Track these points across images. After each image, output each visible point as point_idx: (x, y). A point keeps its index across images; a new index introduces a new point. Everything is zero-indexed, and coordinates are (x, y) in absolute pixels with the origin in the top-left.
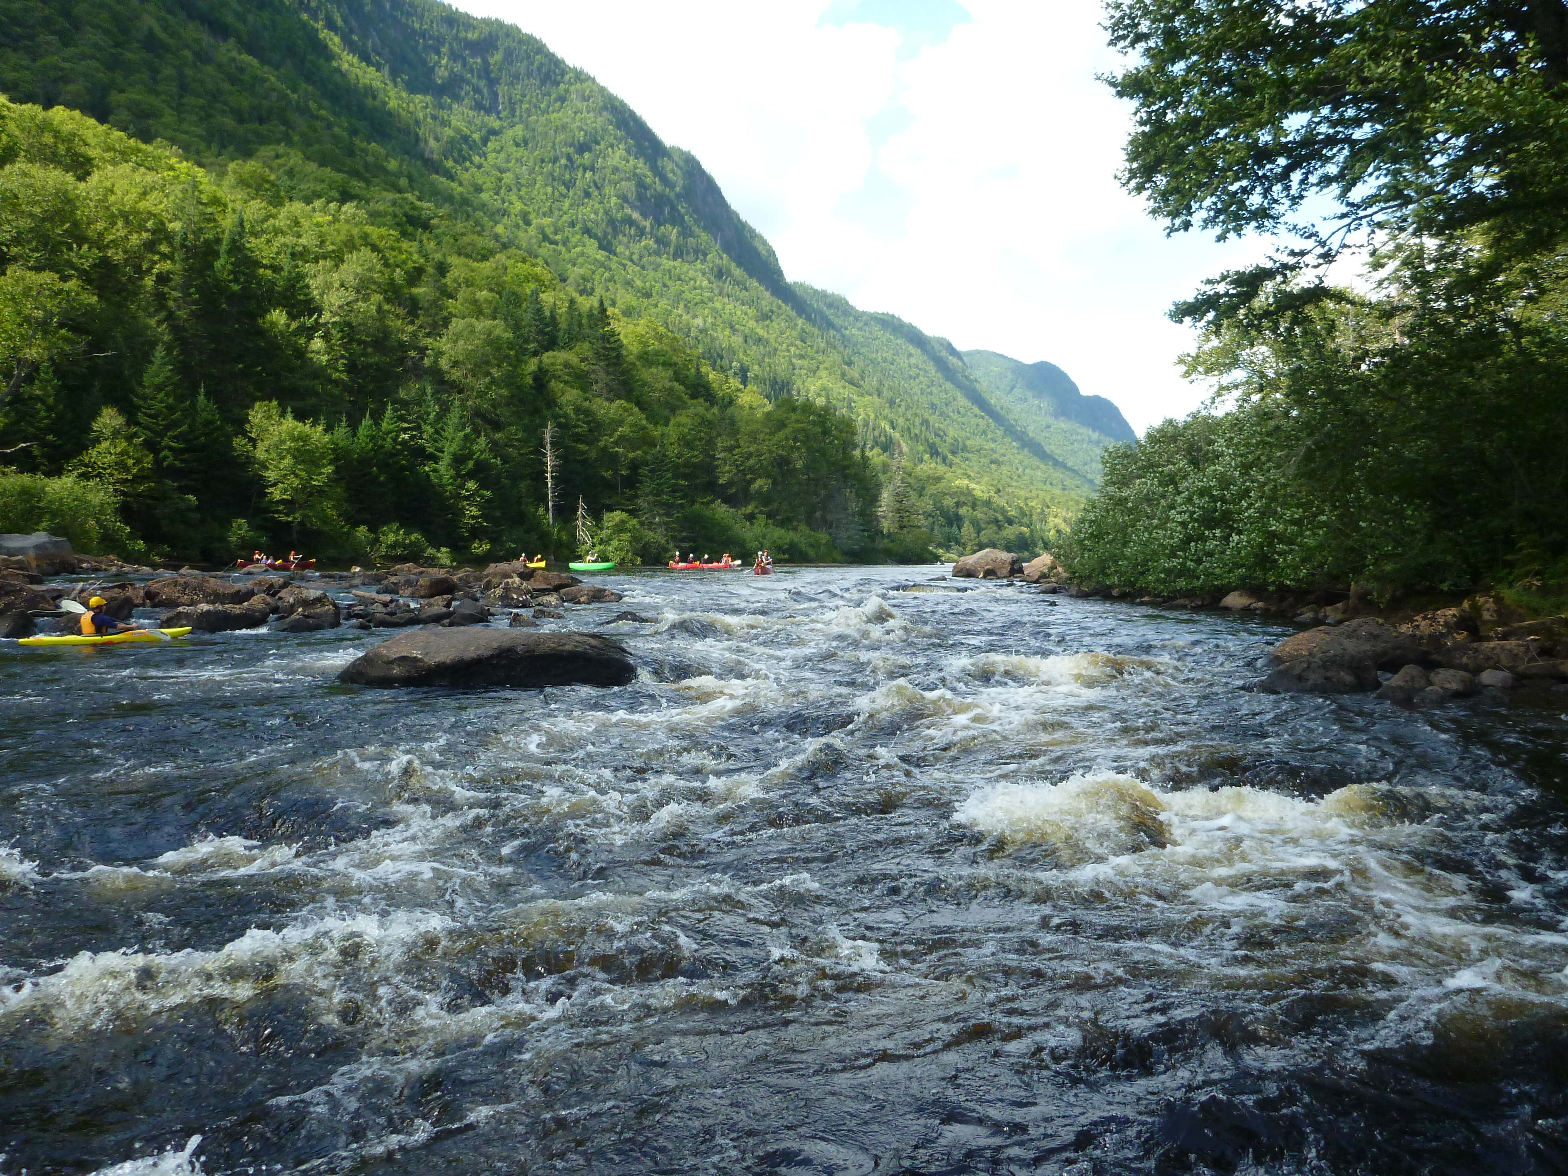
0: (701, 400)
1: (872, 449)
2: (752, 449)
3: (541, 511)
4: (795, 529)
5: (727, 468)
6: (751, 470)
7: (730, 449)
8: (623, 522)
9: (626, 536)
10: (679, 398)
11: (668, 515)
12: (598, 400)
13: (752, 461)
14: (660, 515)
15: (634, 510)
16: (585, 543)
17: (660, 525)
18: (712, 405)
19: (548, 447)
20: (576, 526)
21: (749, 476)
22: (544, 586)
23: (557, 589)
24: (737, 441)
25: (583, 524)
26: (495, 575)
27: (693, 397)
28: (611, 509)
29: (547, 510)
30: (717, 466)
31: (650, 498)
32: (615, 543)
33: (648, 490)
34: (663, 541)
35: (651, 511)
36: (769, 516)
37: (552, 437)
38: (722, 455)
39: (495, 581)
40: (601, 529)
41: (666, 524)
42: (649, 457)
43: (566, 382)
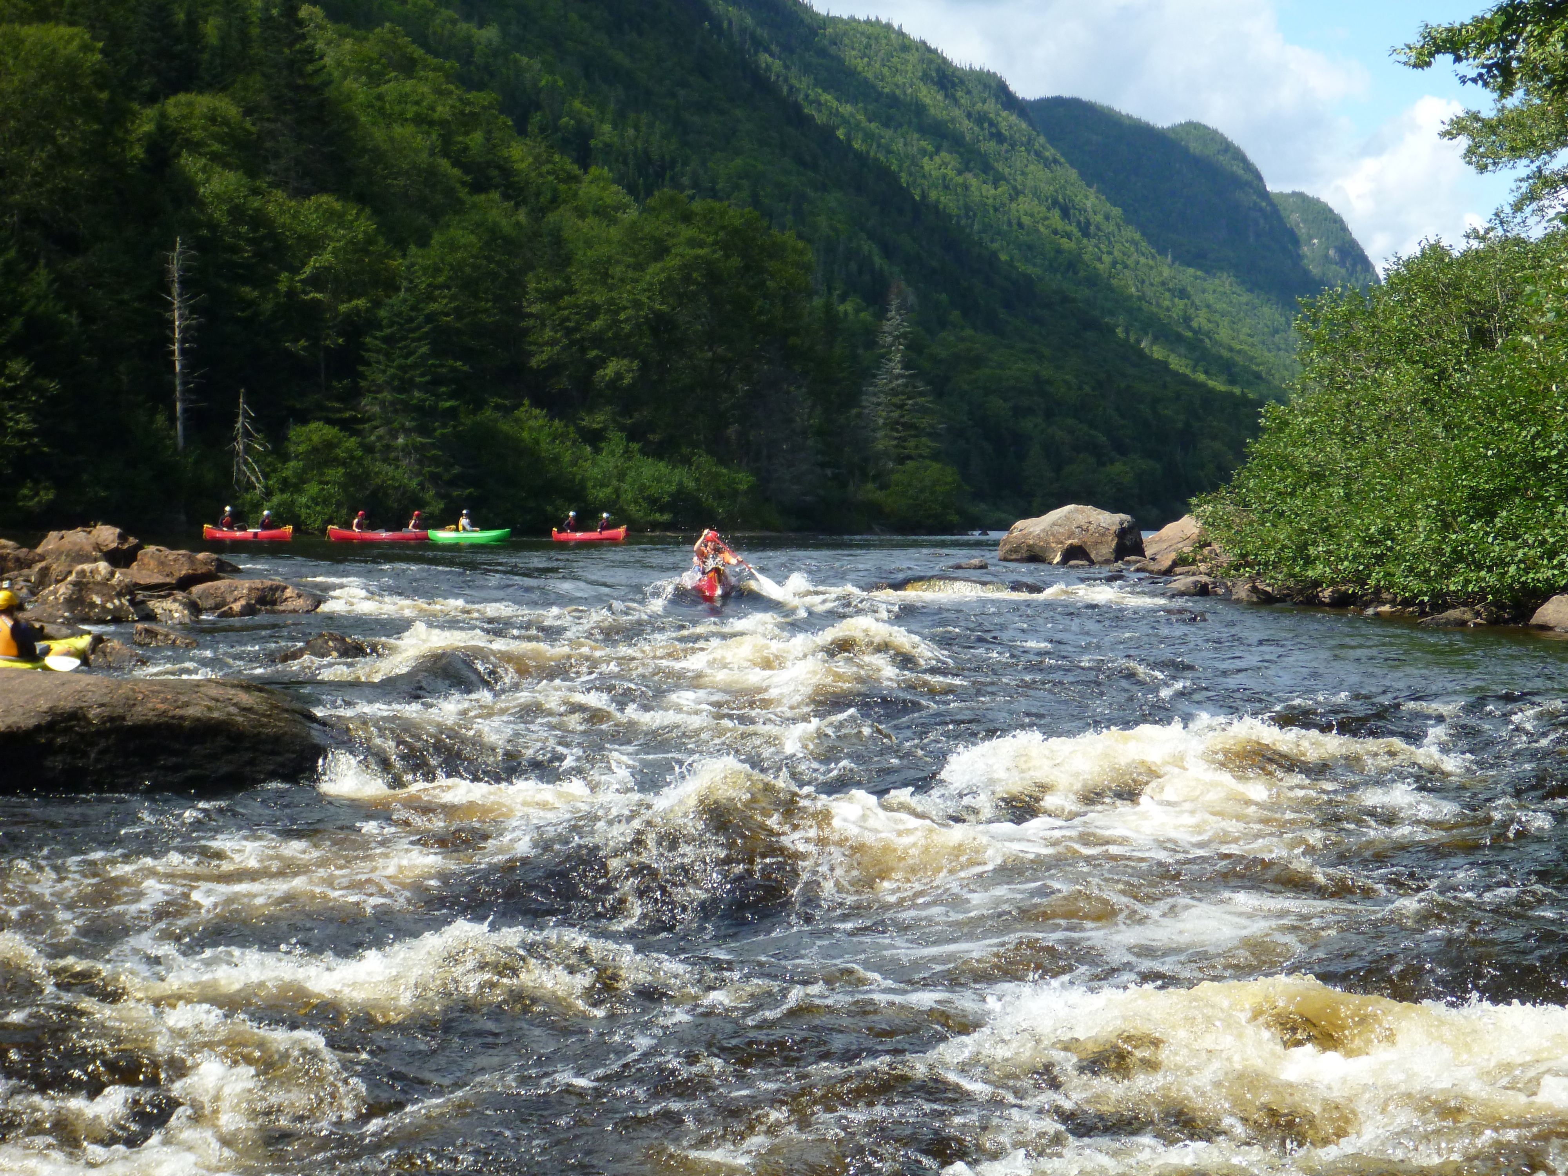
0: (495, 195)
1: (843, 299)
2: (598, 299)
3: (161, 419)
4: (686, 461)
5: (548, 334)
6: (597, 340)
7: (553, 297)
8: (330, 445)
9: (336, 473)
10: (450, 192)
11: (423, 430)
12: (279, 195)
13: (597, 324)
14: (407, 431)
15: (354, 420)
16: (251, 487)
17: (406, 450)
18: (517, 205)
19: (176, 288)
20: (233, 453)
21: (593, 353)
22: (157, 579)
23: (185, 583)
24: (567, 280)
25: (248, 449)
26: (58, 553)
27: (477, 188)
28: (303, 419)
29: (172, 419)
30: (526, 331)
31: (386, 395)
32: (313, 488)
33: (381, 379)
34: (414, 484)
35: (388, 422)
36: (633, 434)
37: (185, 269)
38: (534, 309)
39: (57, 568)
40: (285, 458)
41: (420, 449)
42: (382, 313)
43: (215, 157)
